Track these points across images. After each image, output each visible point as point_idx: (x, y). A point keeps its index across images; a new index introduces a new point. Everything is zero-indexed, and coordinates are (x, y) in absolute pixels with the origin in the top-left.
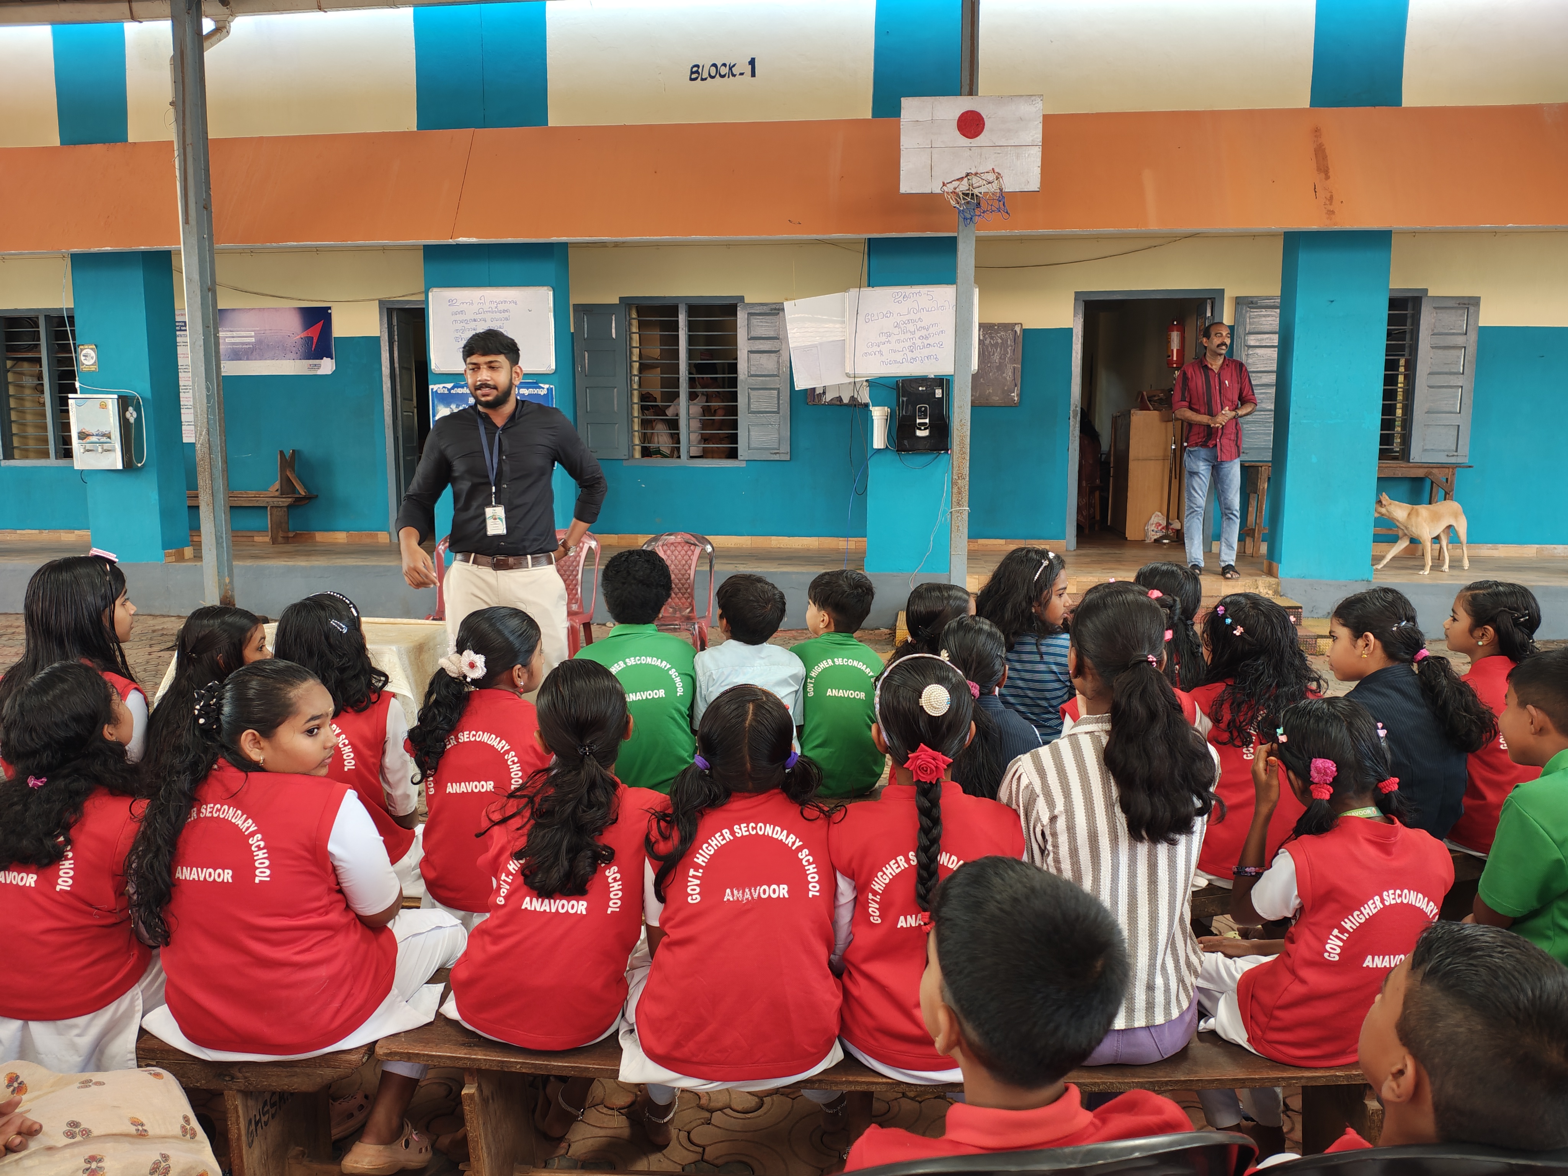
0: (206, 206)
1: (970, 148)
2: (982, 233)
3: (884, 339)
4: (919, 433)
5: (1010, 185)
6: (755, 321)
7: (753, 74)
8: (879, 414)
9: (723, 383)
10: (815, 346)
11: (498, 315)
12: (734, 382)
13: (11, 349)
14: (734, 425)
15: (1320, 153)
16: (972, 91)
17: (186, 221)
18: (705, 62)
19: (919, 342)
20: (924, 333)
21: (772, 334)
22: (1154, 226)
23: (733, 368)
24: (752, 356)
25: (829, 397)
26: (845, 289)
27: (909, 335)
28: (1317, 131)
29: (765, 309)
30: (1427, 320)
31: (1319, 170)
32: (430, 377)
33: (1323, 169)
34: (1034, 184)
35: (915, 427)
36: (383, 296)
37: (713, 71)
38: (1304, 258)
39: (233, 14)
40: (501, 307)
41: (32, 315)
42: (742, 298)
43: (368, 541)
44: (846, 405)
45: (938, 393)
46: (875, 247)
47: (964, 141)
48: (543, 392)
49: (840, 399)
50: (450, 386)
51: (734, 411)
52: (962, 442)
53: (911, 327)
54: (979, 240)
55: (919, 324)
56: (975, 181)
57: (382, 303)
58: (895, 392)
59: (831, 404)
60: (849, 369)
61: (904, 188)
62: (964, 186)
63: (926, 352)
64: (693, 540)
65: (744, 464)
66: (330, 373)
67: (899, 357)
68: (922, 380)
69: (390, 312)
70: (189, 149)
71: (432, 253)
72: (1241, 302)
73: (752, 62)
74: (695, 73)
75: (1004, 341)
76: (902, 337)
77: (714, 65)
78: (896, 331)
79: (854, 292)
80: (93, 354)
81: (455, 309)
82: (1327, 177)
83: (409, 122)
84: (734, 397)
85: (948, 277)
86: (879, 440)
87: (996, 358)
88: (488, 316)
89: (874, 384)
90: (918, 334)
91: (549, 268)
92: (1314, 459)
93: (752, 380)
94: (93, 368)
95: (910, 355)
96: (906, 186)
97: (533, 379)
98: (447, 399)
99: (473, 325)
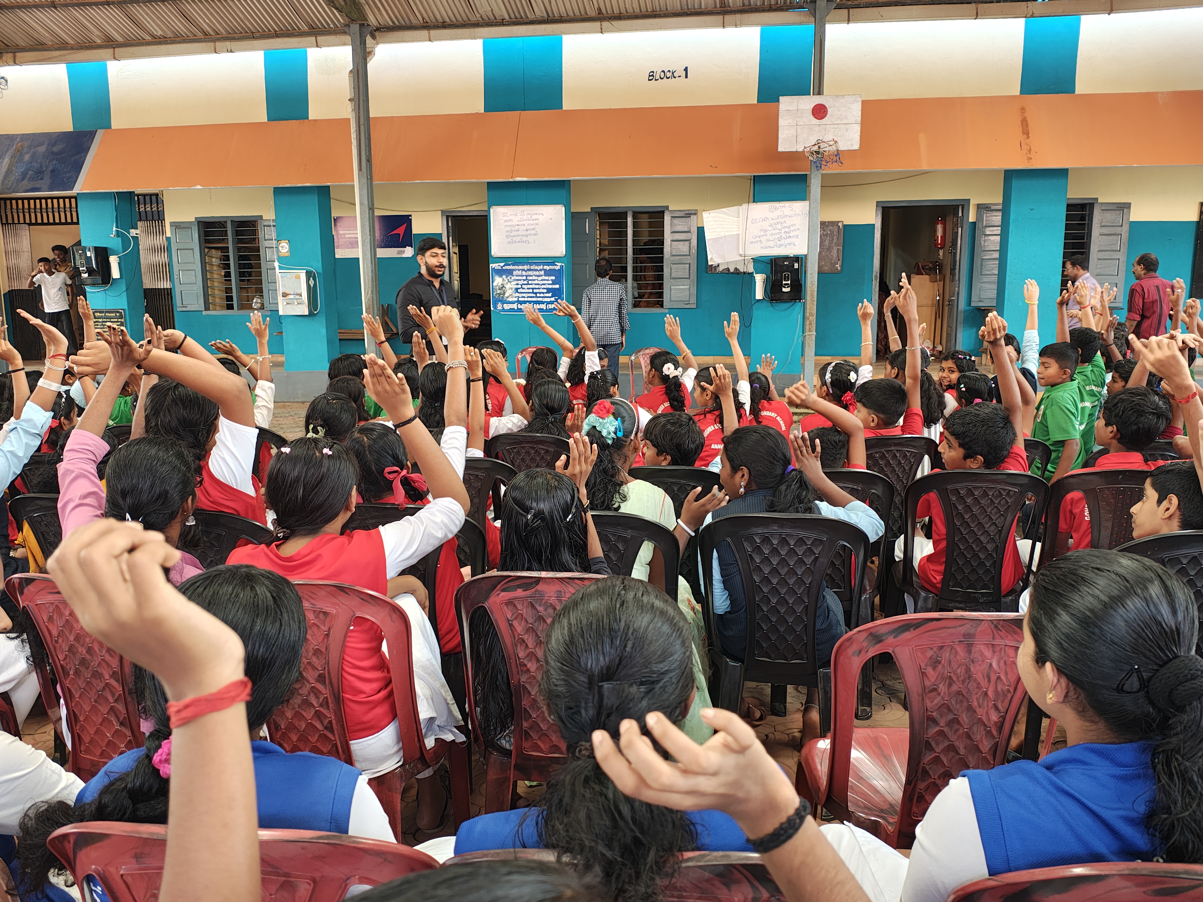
0: (369, 160)
1: (819, 125)
2: (824, 172)
3: (763, 233)
4: (784, 290)
5: (843, 146)
6: (676, 221)
7: (686, 77)
8: (759, 279)
10: (721, 238)
11: (533, 222)
14: (661, 286)
15: (1024, 123)
16: (820, 93)
17: (360, 169)
18: (658, 70)
19: (784, 235)
20: (787, 230)
21: (686, 229)
22: (925, 167)
24: (673, 243)
25: (721, 268)
26: (740, 205)
27: (778, 231)
28: (1023, 109)
29: (681, 214)
30: (1098, 217)
31: (1023, 133)
32: (490, 259)
33: (1026, 133)
34: (856, 146)
35: (782, 286)
36: (444, 208)
37: (662, 75)
38: (1015, 183)
39: (377, 44)
40: (534, 217)
41: (223, 220)
42: (667, 207)
44: (732, 273)
45: (796, 266)
46: (756, 179)
47: (816, 121)
48: (557, 268)
49: (728, 269)
50: (502, 264)
51: (661, 277)
52: (812, 295)
53: (779, 226)
54: (822, 175)
55: (784, 225)
56: (822, 145)
57: (443, 212)
58: (769, 266)
59: (722, 273)
60: (742, 252)
61: (781, 149)
62: (816, 148)
66: (408, 256)
67: (771, 244)
68: (786, 258)
69: (447, 217)
70: (362, 127)
71: (491, 186)
72: (979, 207)
73: (686, 70)
74: (652, 76)
75: (832, 232)
76: (774, 232)
77: (663, 71)
78: (770, 228)
79: (745, 206)
80: (287, 246)
81: (506, 218)
82: (1028, 137)
83: (479, 107)
85: (802, 196)
86: (759, 294)
87: (827, 243)
88: (526, 223)
89: (756, 260)
90: (783, 230)
91: (563, 193)
93: (672, 258)
94: (286, 255)
95: (779, 243)
96: (782, 147)
97: (552, 260)
98: (500, 272)
99: (517, 228)
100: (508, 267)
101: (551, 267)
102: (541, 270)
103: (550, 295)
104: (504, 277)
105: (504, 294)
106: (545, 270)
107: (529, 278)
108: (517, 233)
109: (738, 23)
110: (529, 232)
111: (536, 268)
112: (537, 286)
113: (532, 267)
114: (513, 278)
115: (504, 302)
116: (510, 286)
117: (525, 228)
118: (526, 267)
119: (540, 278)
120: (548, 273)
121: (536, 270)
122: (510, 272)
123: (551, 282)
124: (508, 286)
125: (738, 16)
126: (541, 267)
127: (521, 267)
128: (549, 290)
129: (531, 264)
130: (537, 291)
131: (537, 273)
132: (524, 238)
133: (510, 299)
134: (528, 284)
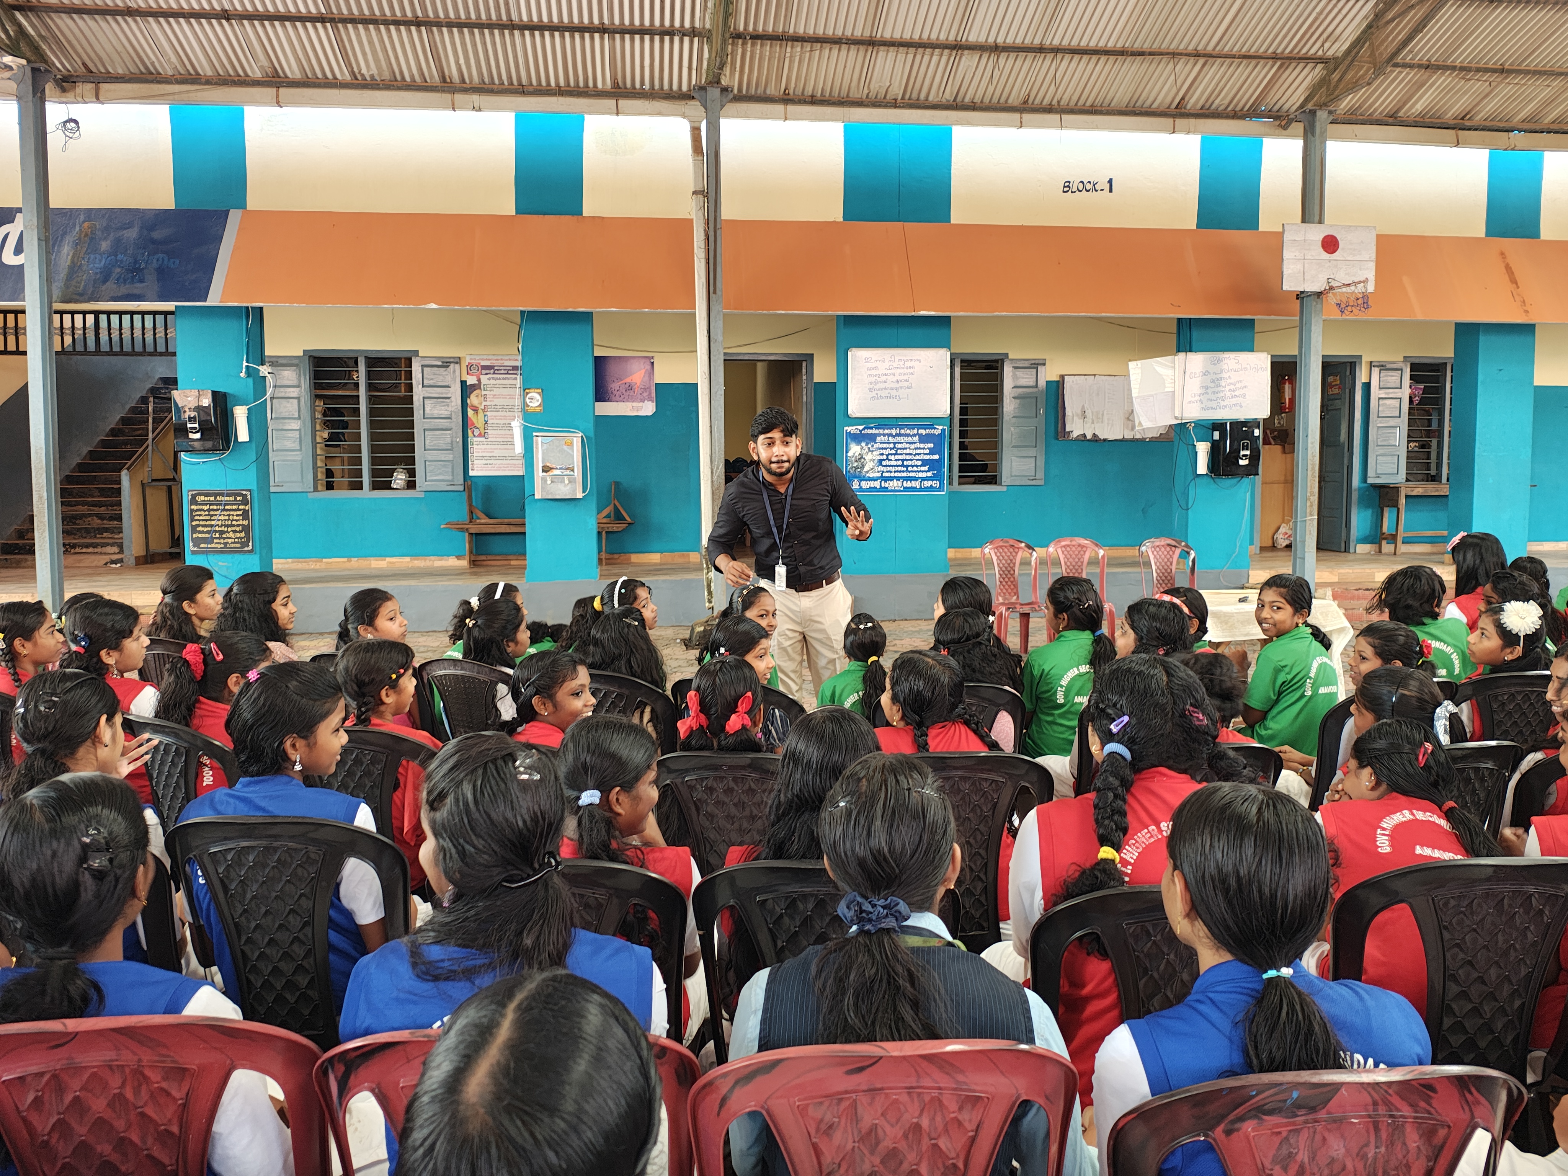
1: (1331, 261)
3: (1203, 391)
4: (1241, 462)
6: (1019, 373)
7: (1111, 191)
8: (1203, 447)
10: (1152, 396)
11: (906, 371)
12: (996, 422)
15: (1509, 270)
16: (1320, 220)
18: (1075, 180)
20: (1232, 387)
22: (1420, 316)
23: (996, 411)
27: (1221, 389)
28: (1503, 254)
29: (1027, 364)
31: (1511, 281)
32: (844, 420)
33: (1514, 281)
34: (1369, 287)
35: (1238, 457)
37: (1081, 187)
40: (908, 364)
42: (1007, 355)
43: (680, 560)
45: (1256, 432)
47: (1326, 255)
48: (937, 432)
49: (1084, 435)
50: (861, 427)
59: (1077, 440)
60: (1177, 414)
61: (1285, 287)
63: (1234, 401)
65: (1005, 489)
66: (650, 414)
67: (1215, 404)
68: (1244, 423)
69: (727, 362)
72: (1371, 365)
73: (1110, 182)
74: (1067, 187)
76: (1217, 390)
77: (1083, 183)
78: (1212, 385)
79: (1181, 355)
80: (538, 397)
81: (869, 365)
82: (1518, 287)
83: (836, 213)
86: (1202, 468)
88: (897, 371)
90: (1228, 388)
93: (1013, 420)
94: (538, 410)
95: (1223, 403)
97: (930, 422)
98: (858, 438)
99: (884, 378)
100: (869, 431)
101: (928, 432)
102: (914, 435)
103: (926, 468)
104: (863, 444)
105: (863, 467)
106: (920, 435)
107: (898, 446)
108: (883, 385)
109: (1192, 129)
110: (900, 384)
111: (908, 432)
112: (909, 457)
113: (903, 431)
114: (876, 446)
115: (862, 479)
116: (871, 459)
117: (894, 379)
118: (894, 432)
119: (912, 447)
120: (923, 439)
121: (908, 435)
122: (872, 438)
123: (927, 451)
124: (868, 457)
125: (1192, 121)
126: (915, 431)
127: (886, 432)
128: (925, 463)
129: (901, 427)
130: (909, 463)
131: (910, 439)
132: (894, 393)
133: (871, 475)
134: (896, 454)
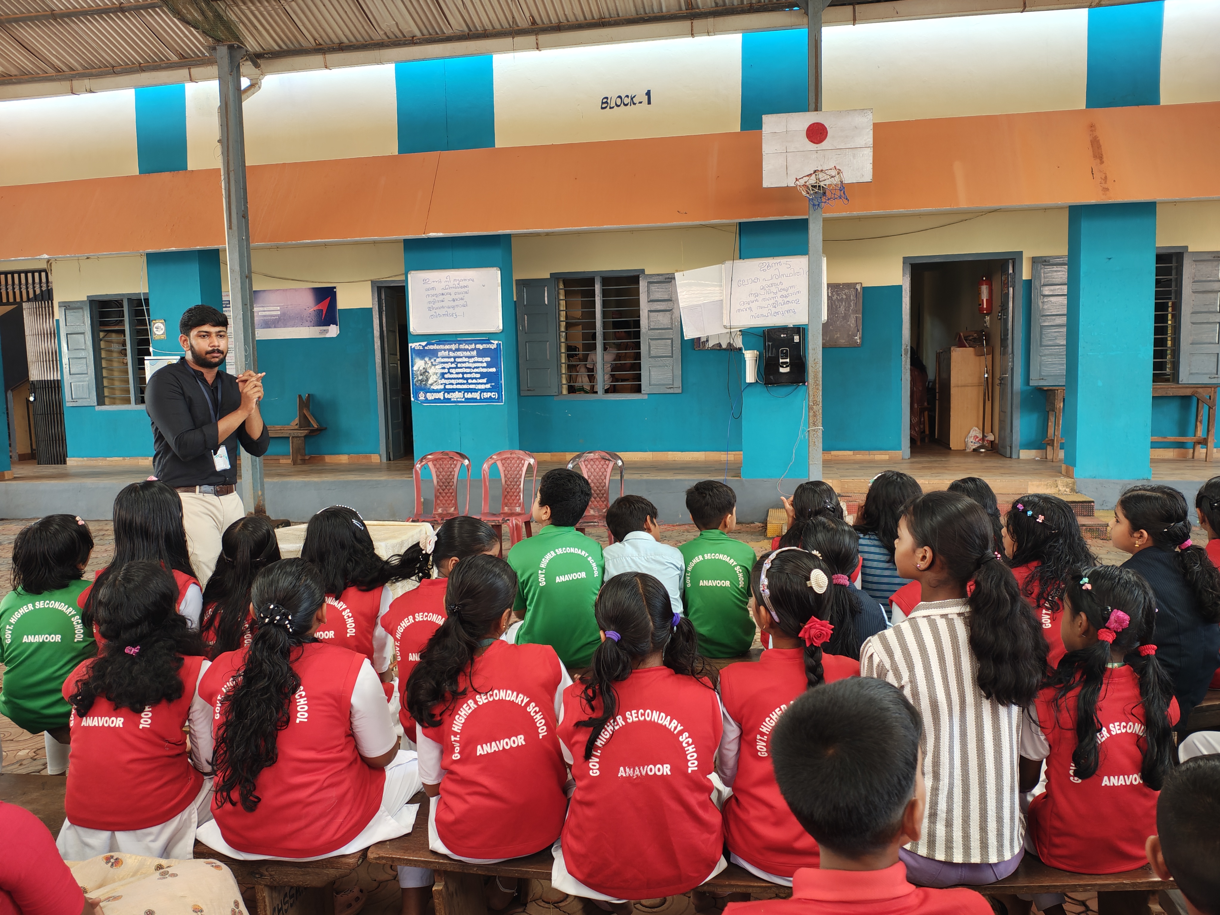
0: (244, 216)
1: (817, 151)
2: (828, 215)
3: (753, 298)
4: (782, 370)
5: (849, 178)
6: (653, 288)
7: (649, 103)
8: (750, 356)
9: (628, 335)
10: (700, 306)
11: (460, 290)
12: (637, 335)
13: (103, 324)
14: (638, 367)
15: (1095, 144)
16: (817, 108)
17: (230, 227)
18: (613, 95)
19: (780, 300)
20: (784, 293)
21: (666, 297)
22: (963, 204)
23: (637, 324)
24: (652, 314)
25: (711, 344)
26: (722, 262)
27: (772, 295)
28: (1092, 127)
29: (661, 279)
30: (1189, 270)
31: (1095, 156)
32: (410, 338)
33: (1098, 155)
34: (868, 176)
35: (779, 365)
36: (374, 278)
37: (618, 101)
38: (1086, 226)
39: (263, 74)
40: (462, 284)
41: (119, 298)
42: (643, 271)
43: (364, 461)
44: (725, 349)
45: (796, 339)
46: (744, 228)
47: (812, 146)
48: (493, 347)
49: (720, 345)
50: (424, 344)
51: (638, 356)
52: (816, 377)
53: (774, 289)
54: (825, 220)
55: (780, 287)
56: (821, 176)
57: (373, 283)
58: (762, 339)
59: (713, 349)
60: (726, 322)
61: (766, 184)
62: (812, 180)
63: (786, 307)
64: (608, 457)
65: (646, 397)
66: (335, 336)
67: (765, 312)
68: (784, 329)
69: (379, 289)
70: (232, 174)
71: (411, 245)
72: (1036, 261)
73: (648, 93)
74: (605, 103)
75: (848, 297)
76: (768, 296)
77: (620, 97)
78: (762, 292)
79: (729, 263)
80: (162, 326)
81: (427, 286)
82: (1102, 162)
83: (393, 149)
84: (638, 345)
85: (802, 250)
86: (750, 376)
87: (842, 309)
88: (453, 291)
89: (745, 333)
90: (779, 294)
91: (497, 253)
92: (1100, 384)
93: (650, 332)
94: (163, 337)
95: (774, 310)
96: (767, 183)
97: (487, 337)
98: (422, 354)
99: (441, 298)
100: (431, 347)
101: (485, 346)
102: (472, 350)
103: (485, 381)
104: (427, 359)
105: (427, 380)
106: (478, 350)
107: (458, 360)
108: (441, 304)
109: (711, 29)
110: (456, 303)
111: (467, 347)
112: (468, 370)
113: (462, 346)
114: (438, 360)
115: (428, 391)
116: (434, 372)
117: (450, 298)
118: (453, 347)
119: (472, 360)
120: (481, 353)
121: (467, 350)
122: (433, 354)
123: (485, 365)
124: (431, 371)
125: (710, 21)
126: (473, 346)
127: (447, 347)
128: (483, 375)
129: (460, 342)
130: (469, 376)
131: (468, 354)
132: (451, 311)
133: (435, 387)
134: (457, 367)
